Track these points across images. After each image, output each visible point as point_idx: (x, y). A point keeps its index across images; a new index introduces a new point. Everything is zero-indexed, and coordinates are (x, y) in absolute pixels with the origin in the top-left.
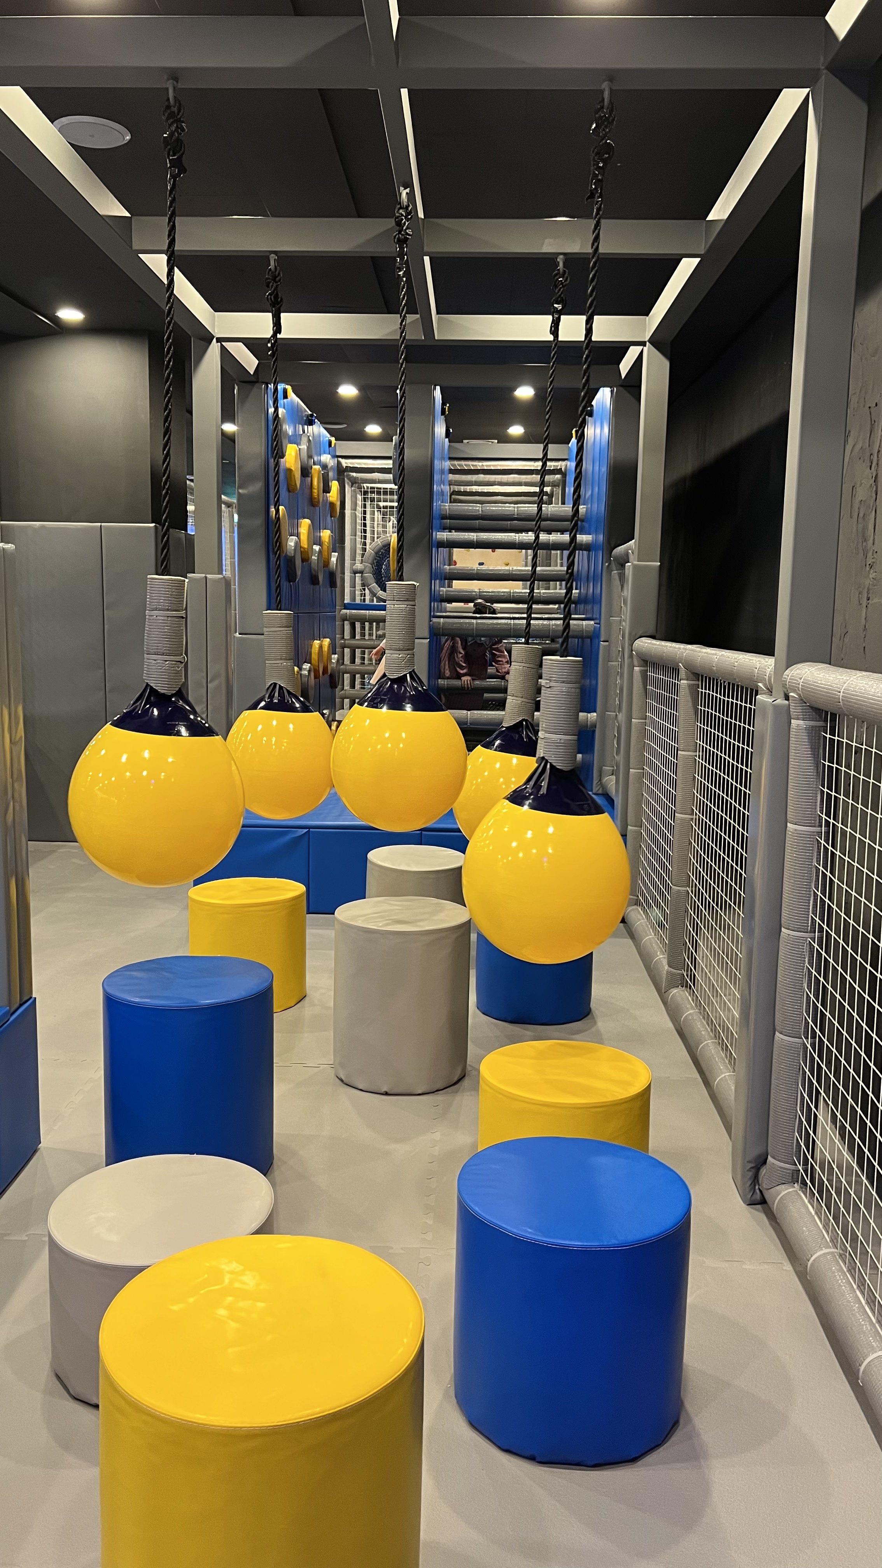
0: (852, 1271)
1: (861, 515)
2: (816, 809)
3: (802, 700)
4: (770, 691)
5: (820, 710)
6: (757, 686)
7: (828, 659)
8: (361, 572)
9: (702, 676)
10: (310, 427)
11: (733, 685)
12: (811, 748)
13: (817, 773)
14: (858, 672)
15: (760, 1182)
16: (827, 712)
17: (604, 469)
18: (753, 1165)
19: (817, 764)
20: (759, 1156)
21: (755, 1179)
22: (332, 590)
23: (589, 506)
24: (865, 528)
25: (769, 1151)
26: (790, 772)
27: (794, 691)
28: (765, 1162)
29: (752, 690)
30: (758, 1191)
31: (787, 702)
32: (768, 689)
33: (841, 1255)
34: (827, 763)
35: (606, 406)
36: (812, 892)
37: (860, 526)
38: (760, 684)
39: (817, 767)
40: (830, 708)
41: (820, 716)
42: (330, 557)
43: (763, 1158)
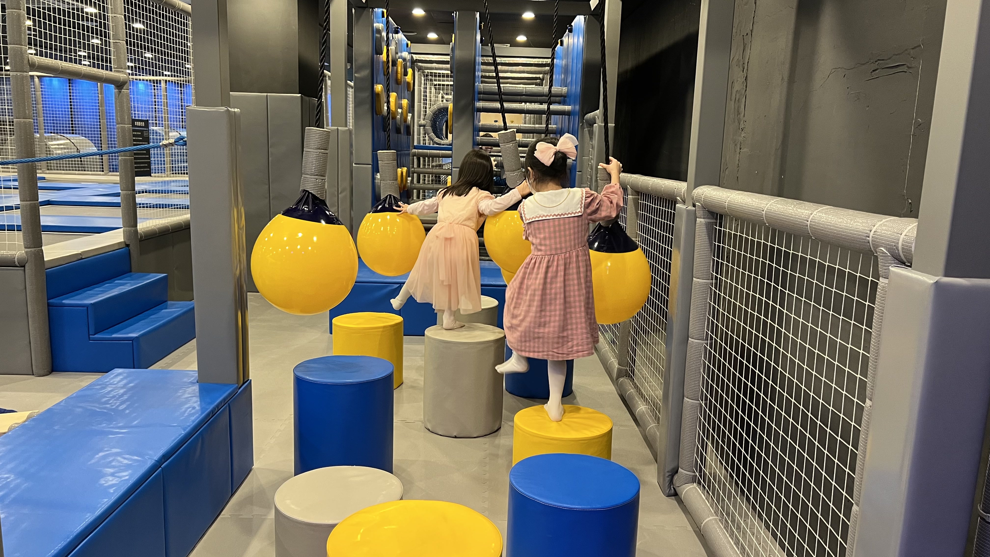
0: (726, 528)
1: (737, 99)
2: (710, 269)
3: (703, 207)
4: (684, 202)
5: (713, 212)
6: (676, 199)
7: (719, 183)
8: (424, 126)
9: (641, 193)
10: (396, 35)
11: (661, 198)
12: (708, 235)
13: (711, 249)
14: (736, 191)
15: (674, 484)
16: (717, 214)
17: (580, 66)
18: (670, 474)
19: (711, 244)
20: (673, 469)
21: (671, 482)
22: (408, 137)
23: (570, 88)
24: (739, 107)
25: (680, 465)
26: (695, 248)
27: (699, 202)
28: (677, 472)
29: (672, 201)
30: (672, 489)
31: (694, 208)
32: (683, 201)
33: (720, 520)
34: (717, 244)
35: (581, 26)
36: (707, 317)
37: (736, 106)
38: (678, 198)
39: (711, 246)
40: (719, 211)
41: (713, 216)
42: (407, 115)
43: (675, 470)
